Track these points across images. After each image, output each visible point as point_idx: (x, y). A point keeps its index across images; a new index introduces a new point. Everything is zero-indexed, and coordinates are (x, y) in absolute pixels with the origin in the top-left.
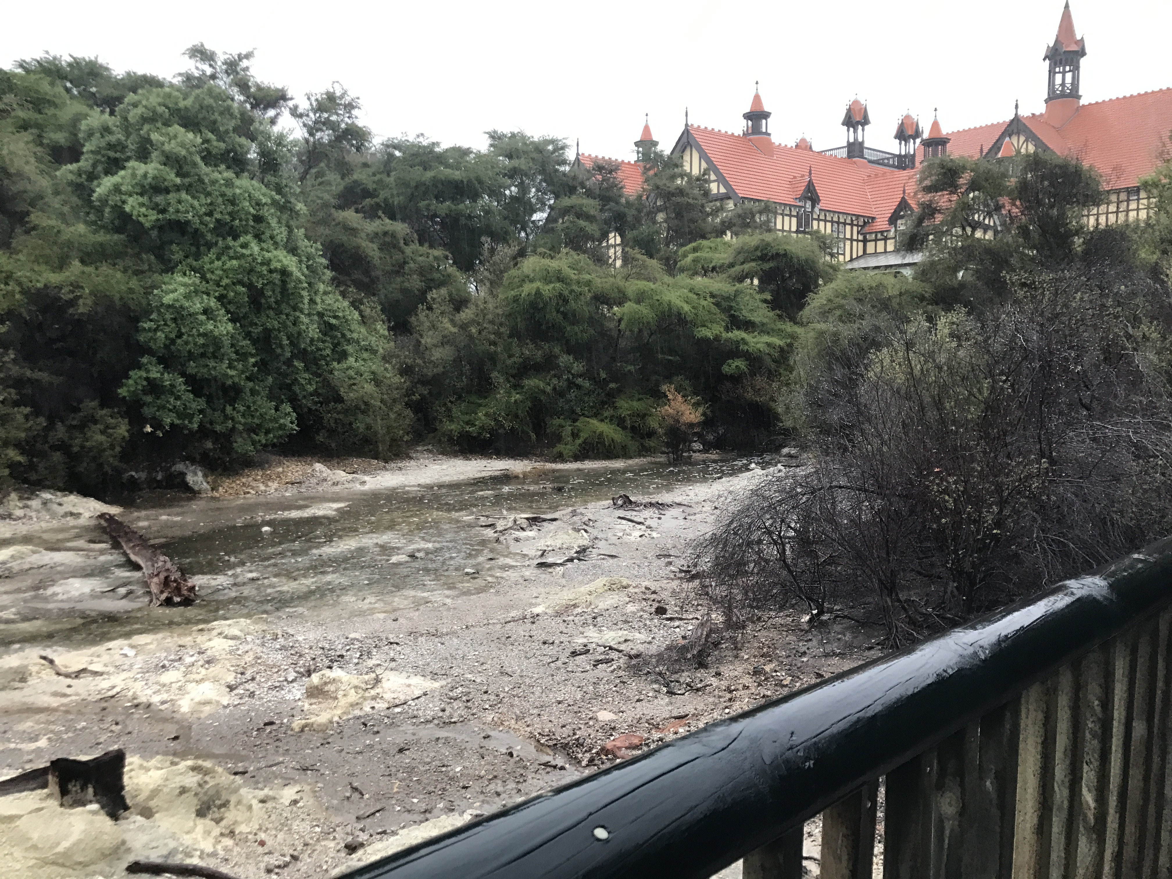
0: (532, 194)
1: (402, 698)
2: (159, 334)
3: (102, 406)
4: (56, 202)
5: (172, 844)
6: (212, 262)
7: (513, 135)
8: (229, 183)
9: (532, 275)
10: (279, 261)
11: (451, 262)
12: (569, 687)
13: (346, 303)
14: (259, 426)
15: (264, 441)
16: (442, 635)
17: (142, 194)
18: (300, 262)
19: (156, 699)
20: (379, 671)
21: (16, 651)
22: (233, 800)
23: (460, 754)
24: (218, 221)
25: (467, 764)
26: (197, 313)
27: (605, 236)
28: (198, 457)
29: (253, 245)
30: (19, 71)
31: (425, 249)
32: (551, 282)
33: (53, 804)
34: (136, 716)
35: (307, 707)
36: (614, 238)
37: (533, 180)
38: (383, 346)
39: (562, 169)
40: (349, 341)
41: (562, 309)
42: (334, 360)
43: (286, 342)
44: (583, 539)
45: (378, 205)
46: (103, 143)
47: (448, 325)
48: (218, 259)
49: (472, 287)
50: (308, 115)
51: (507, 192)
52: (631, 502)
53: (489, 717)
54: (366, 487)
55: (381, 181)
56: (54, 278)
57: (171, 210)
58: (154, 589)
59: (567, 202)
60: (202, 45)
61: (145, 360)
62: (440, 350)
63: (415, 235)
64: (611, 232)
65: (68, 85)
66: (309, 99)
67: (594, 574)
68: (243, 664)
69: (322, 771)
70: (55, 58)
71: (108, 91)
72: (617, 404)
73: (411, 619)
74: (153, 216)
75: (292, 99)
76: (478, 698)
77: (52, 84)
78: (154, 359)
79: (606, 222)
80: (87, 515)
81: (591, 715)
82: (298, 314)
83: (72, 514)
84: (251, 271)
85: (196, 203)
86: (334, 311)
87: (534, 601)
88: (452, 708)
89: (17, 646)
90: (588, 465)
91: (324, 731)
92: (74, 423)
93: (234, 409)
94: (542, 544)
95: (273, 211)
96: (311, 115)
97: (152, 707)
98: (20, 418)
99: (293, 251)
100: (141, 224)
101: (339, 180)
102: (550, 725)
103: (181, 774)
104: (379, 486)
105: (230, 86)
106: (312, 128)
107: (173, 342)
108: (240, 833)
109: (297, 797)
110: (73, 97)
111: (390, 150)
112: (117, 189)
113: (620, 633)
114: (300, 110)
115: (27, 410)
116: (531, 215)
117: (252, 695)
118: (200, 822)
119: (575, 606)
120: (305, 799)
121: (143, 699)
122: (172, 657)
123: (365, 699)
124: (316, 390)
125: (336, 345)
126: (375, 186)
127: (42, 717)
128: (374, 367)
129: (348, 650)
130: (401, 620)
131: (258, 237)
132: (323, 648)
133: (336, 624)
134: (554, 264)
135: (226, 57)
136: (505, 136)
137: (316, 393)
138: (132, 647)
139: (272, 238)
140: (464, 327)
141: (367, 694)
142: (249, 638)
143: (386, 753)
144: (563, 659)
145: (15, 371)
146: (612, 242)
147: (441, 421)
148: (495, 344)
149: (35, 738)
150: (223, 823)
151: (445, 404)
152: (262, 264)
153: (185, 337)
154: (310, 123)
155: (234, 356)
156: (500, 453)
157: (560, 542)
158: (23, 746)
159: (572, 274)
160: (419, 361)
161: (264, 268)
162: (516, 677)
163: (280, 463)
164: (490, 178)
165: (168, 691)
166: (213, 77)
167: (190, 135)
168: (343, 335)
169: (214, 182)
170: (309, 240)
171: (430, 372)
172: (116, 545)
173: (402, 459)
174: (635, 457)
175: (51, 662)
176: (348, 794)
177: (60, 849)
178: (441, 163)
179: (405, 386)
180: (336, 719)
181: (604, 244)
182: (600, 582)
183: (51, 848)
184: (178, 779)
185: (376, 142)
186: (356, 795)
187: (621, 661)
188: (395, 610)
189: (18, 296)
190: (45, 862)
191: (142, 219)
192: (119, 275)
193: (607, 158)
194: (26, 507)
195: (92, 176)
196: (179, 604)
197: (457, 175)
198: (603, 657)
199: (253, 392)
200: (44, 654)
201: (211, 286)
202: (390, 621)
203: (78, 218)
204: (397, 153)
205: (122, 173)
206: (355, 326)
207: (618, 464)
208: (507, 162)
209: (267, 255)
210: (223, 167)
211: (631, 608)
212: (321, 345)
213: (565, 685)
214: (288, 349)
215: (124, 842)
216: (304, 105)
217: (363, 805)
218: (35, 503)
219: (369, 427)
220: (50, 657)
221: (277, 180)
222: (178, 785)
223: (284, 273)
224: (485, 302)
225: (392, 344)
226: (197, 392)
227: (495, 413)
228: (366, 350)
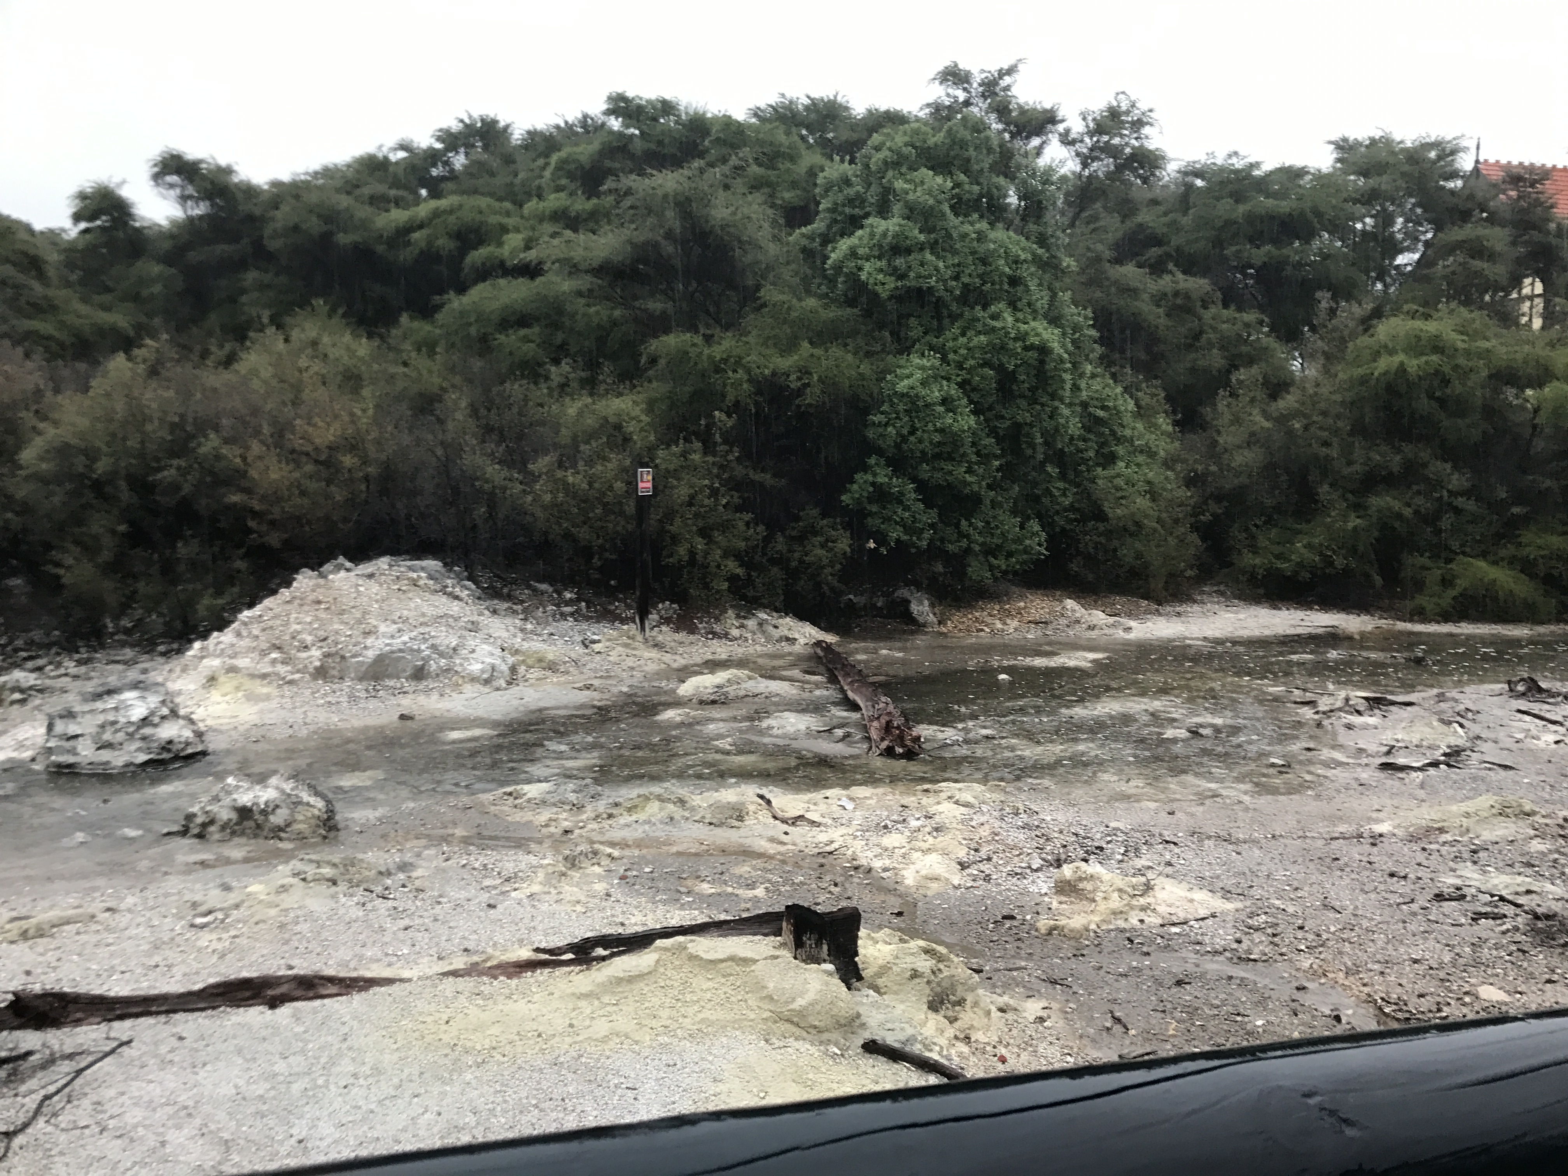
0: (1398, 227)
1: (1182, 915)
2: (890, 429)
3: (824, 516)
4: (786, 273)
5: (910, 1031)
6: (955, 339)
7: (1373, 142)
8: (981, 237)
9: (1390, 345)
10: (1037, 335)
11: (1266, 329)
12: (1431, 943)
13: (1119, 390)
14: (999, 547)
15: (1004, 567)
16: (1237, 842)
17: (879, 258)
18: (1064, 334)
19: (877, 864)
20: (1150, 875)
21: (731, 786)
22: (970, 998)
23: (1262, 1002)
24: (966, 286)
25: (1272, 1018)
26: (934, 404)
27: (1517, 283)
28: (925, 582)
29: (1006, 315)
30: (754, 120)
31: (1230, 313)
32: (1422, 354)
33: (786, 954)
34: (856, 880)
35: (1055, 905)
36: (1533, 286)
37: (1400, 205)
38: (1164, 447)
39: (1451, 185)
40: (1119, 440)
41: (1438, 394)
42: (1098, 465)
43: (1039, 440)
44: (1457, 737)
45: (1168, 255)
46: (840, 198)
47: (1259, 418)
48: (963, 334)
49: (1296, 365)
50: (1082, 141)
51: (1359, 226)
52: (1540, 690)
53: (1306, 962)
54: (1132, 636)
55: (1174, 222)
56: (784, 363)
57: (912, 274)
58: (874, 735)
59: (1457, 233)
60: (956, 65)
61: (872, 461)
62: (1246, 452)
63: (1219, 294)
64: (1527, 276)
65: (804, 132)
66: (1084, 119)
67: (1473, 789)
68: (977, 838)
69: (1075, 989)
70: (791, 102)
71: (845, 135)
72: (1523, 540)
73: (1192, 815)
74: (891, 283)
75: (1063, 121)
76: (1289, 934)
77: (788, 133)
78: (883, 462)
79: (1519, 261)
80: (802, 641)
81: (1467, 988)
82: (1057, 403)
83: (788, 639)
84: (1003, 347)
85: (941, 264)
86: (1101, 400)
87: (1375, 815)
88: (1252, 941)
89: (733, 780)
90: (1466, 629)
91: (1077, 940)
92: (794, 533)
93: (971, 524)
94: (1388, 737)
95: (1033, 269)
96: (1087, 140)
97: (873, 873)
98: (741, 525)
99: (1054, 320)
100: (876, 294)
101: (1118, 225)
102: (1399, 990)
103: (912, 954)
104: (1148, 636)
105: (987, 113)
106: (1086, 158)
107: (904, 439)
108: (976, 1041)
109: (1044, 1014)
110: (809, 147)
111: (1189, 179)
112: (853, 253)
113: (1520, 879)
114: (1073, 135)
115: (748, 516)
116: (1394, 258)
117: (987, 878)
118: (931, 1015)
119: (1441, 830)
120: (1053, 1019)
121: (863, 862)
122: (895, 817)
123: (1132, 908)
124: (1072, 505)
125: (1102, 445)
126: (1165, 230)
127: (759, 863)
128: (1151, 475)
129: (1109, 842)
130: (1179, 815)
131: (1013, 305)
132: (1076, 835)
133: (1092, 807)
134: (1431, 327)
135: (983, 76)
136: (1360, 144)
137: (1072, 508)
138: (851, 799)
139: (1029, 304)
140: (1282, 420)
141: (1134, 902)
142: (985, 808)
143: (1159, 982)
144: (1422, 901)
145: (739, 471)
146: (1526, 291)
147: (1240, 552)
148: (1326, 444)
149: (751, 886)
150: (957, 1024)
151: (1247, 530)
152: (1016, 339)
153: (919, 433)
154: (1085, 151)
155: (974, 458)
156: (1327, 604)
157: (1418, 736)
158: (740, 892)
159: (1460, 342)
160: (1213, 468)
161: (1019, 344)
162: (1345, 917)
163: (1022, 597)
164: (1334, 207)
165: (890, 857)
166: (967, 103)
167: (939, 180)
168: (1113, 433)
169: (964, 236)
170: (1077, 306)
171: (1230, 483)
172: (833, 679)
173: (1182, 601)
174: (1549, 622)
175: (769, 802)
176: (1108, 1025)
177: (795, 1006)
178: (1260, 191)
179: (1192, 502)
180: (1093, 926)
181: (1514, 295)
182: (1485, 801)
183: (787, 1003)
184: (909, 959)
185: (1171, 170)
186: (1118, 1028)
187: (1519, 919)
188: (1173, 801)
189: (745, 386)
190: (781, 1018)
191: (879, 289)
192: (850, 357)
193: (1527, 164)
194: (742, 626)
195: (827, 239)
196: (902, 756)
197: (1284, 206)
198: (1489, 909)
199: (994, 504)
200: (761, 792)
201: (952, 370)
202: (1164, 814)
203: (808, 292)
204: (1199, 183)
205: (860, 233)
206: (1127, 419)
207: (1521, 631)
208: (1361, 181)
209: (1023, 327)
210: (976, 216)
211: (1537, 846)
212: (1082, 445)
213: (1426, 939)
214: (1040, 450)
215: (858, 1016)
216: (1077, 127)
217: (1127, 1042)
218: (751, 623)
219: (1139, 556)
220: (768, 796)
221: (1041, 229)
222: (910, 966)
223: (1043, 350)
224: (1318, 385)
225: (1177, 444)
226: (928, 504)
227: (1321, 545)
228: (1141, 452)
